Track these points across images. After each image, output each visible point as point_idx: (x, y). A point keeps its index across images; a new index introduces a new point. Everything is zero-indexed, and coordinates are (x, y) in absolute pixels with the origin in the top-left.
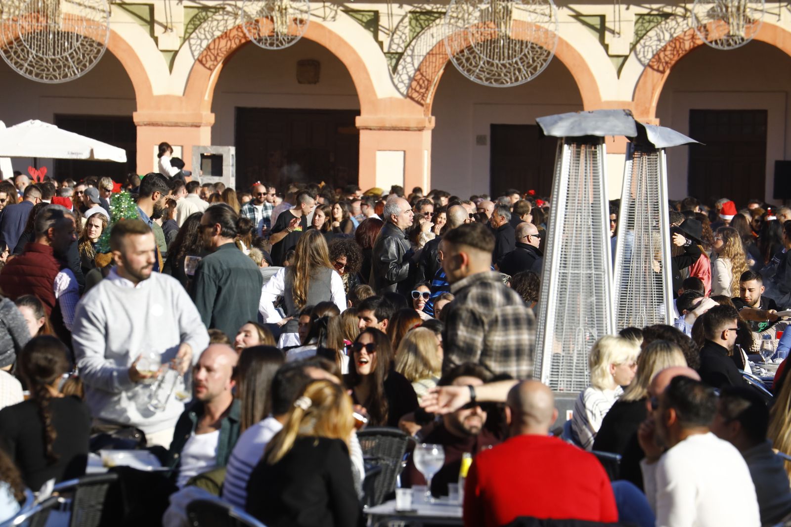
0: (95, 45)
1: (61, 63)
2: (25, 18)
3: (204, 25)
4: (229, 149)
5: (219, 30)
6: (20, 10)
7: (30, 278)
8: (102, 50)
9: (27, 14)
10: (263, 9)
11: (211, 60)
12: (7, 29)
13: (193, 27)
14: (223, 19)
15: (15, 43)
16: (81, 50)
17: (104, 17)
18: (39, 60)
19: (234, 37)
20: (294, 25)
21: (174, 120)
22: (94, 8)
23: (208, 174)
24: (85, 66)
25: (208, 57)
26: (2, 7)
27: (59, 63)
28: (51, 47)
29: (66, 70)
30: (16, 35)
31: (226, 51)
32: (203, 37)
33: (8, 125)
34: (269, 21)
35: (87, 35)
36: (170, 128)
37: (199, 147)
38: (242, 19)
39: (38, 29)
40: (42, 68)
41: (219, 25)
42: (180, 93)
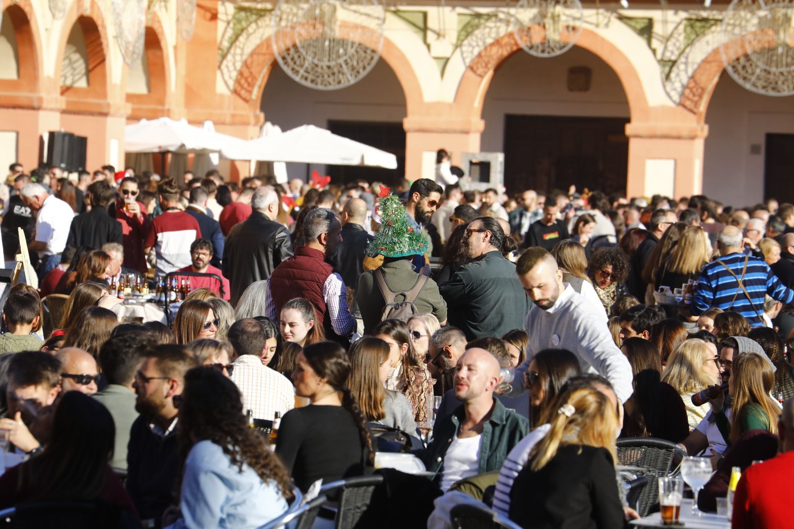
0: (369, 52)
1: (336, 70)
2: (303, 25)
3: (477, 32)
4: (498, 156)
5: (491, 37)
6: (298, 17)
7: (300, 282)
8: (375, 57)
9: (304, 21)
10: (535, 16)
11: (482, 67)
12: (285, 36)
13: (465, 34)
14: (495, 26)
15: (292, 50)
16: (355, 57)
17: (378, 25)
18: (315, 67)
19: (505, 44)
20: (566, 32)
22: (369, 16)
23: (477, 181)
24: (358, 72)
25: (479, 64)
26: (281, 14)
27: (333, 69)
28: (327, 54)
29: (341, 76)
30: (293, 41)
31: (498, 58)
32: (475, 44)
33: (284, 130)
34: (541, 29)
35: (362, 42)
36: (440, 135)
37: (468, 154)
38: (514, 26)
39: (314, 36)
40: (318, 74)
41: (491, 32)
42: (450, 99)
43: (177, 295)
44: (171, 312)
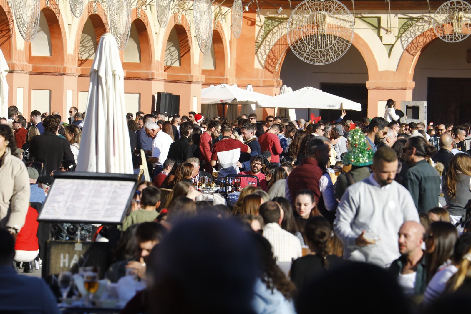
0: (345, 42)
2: (306, 27)
3: (410, 29)
4: (423, 103)
5: (419, 32)
6: (303, 22)
8: (349, 45)
9: (307, 25)
10: (446, 18)
11: (414, 50)
12: (294, 34)
13: (403, 30)
14: (422, 25)
15: (299, 42)
16: (337, 45)
17: (351, 26)
18: (313, 52)
19: (428, 36)
20: (466, 28)
21: (391, 86)
22: (345, 20)
23: (411, 118)
24: (339, 54)
25: (412, 48)
26: (293, 21)
27: (324, 53)
28: (320, 44)
29: (328, 57)
30: (300, 36)
31: (423, 44)
32: (409, 36)
33: (294, 90)
34: (450, 26)
35: (341, 36)
36: (388, 90)
37: (405, 102)
38: (433, 24)
39: (312, 34)
40: (314, 56)
41: (420, 28)
42: (394, 69)
43: (232, 188)
44: (229, 198)
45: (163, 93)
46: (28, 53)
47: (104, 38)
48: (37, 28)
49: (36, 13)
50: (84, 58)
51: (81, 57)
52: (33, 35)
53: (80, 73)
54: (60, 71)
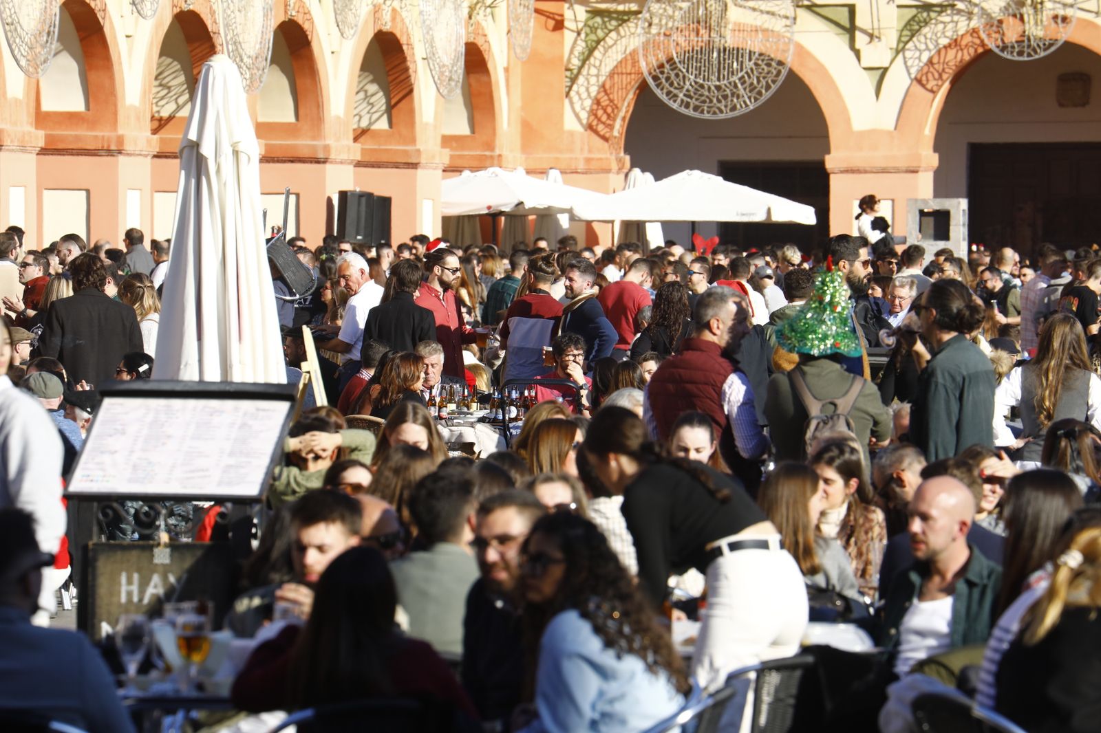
0: (774, 64)
1: (728, 92)
2: (681, 31)
3: (925, 30)
4: (959, 203)
5: (946, 37)
6: (674, 21)
7: (689, 386)
8: (783, 71)
9: (684, 26)
10: (1008, 4)
11: (935, 79)
12: (656, 48)
13: (909, 33)
14: (952, 21)
15: (667, 66)
16: (755, 72)
17: (786, 26)
18: (699, 89)
19: (966, 46)
20: (1053, 25)
21: (882, 164)
22: (773, 14)
23: (930, 239)
24: (760, 93)
25: (930, 75)
26: (651, 18)
27: (725, 90)
28: (715, 70)
29: (735, 100)
30: (668, 53)
31: (956, 66)
32: (923, 47)
33: (658, 178)
34: (1018, 21)
35: (764, 51)
36: (876, 175)
37: (916, 200)
38: (979, 19)
39: (697, 46)
40: (703, 98)
41: (947, 28)
42: (890, 125)
43: (518, 411)
45: (353, 193)
46: (33, 104)
47: (210, 67)
48: (53, 47)
49: (51, 10)
50: (165, 113)
51: (158, 112)
52: (45, 61)
53: (156, 150)
54: (109, 146)
